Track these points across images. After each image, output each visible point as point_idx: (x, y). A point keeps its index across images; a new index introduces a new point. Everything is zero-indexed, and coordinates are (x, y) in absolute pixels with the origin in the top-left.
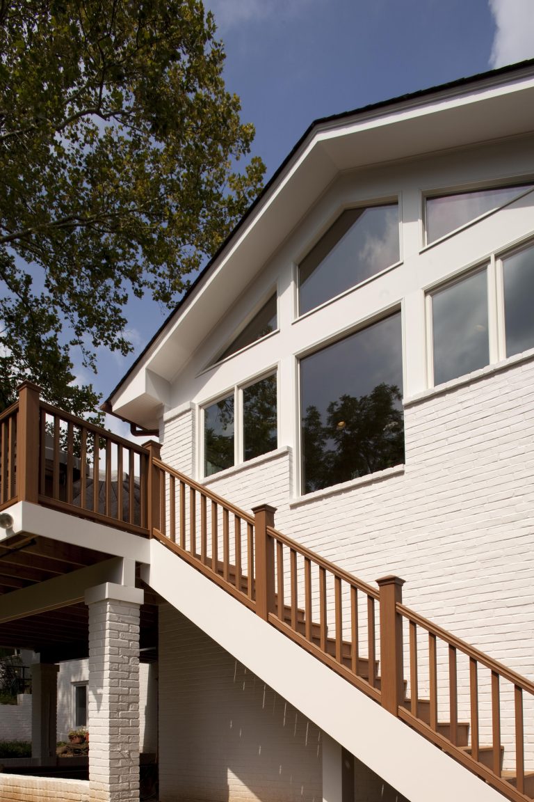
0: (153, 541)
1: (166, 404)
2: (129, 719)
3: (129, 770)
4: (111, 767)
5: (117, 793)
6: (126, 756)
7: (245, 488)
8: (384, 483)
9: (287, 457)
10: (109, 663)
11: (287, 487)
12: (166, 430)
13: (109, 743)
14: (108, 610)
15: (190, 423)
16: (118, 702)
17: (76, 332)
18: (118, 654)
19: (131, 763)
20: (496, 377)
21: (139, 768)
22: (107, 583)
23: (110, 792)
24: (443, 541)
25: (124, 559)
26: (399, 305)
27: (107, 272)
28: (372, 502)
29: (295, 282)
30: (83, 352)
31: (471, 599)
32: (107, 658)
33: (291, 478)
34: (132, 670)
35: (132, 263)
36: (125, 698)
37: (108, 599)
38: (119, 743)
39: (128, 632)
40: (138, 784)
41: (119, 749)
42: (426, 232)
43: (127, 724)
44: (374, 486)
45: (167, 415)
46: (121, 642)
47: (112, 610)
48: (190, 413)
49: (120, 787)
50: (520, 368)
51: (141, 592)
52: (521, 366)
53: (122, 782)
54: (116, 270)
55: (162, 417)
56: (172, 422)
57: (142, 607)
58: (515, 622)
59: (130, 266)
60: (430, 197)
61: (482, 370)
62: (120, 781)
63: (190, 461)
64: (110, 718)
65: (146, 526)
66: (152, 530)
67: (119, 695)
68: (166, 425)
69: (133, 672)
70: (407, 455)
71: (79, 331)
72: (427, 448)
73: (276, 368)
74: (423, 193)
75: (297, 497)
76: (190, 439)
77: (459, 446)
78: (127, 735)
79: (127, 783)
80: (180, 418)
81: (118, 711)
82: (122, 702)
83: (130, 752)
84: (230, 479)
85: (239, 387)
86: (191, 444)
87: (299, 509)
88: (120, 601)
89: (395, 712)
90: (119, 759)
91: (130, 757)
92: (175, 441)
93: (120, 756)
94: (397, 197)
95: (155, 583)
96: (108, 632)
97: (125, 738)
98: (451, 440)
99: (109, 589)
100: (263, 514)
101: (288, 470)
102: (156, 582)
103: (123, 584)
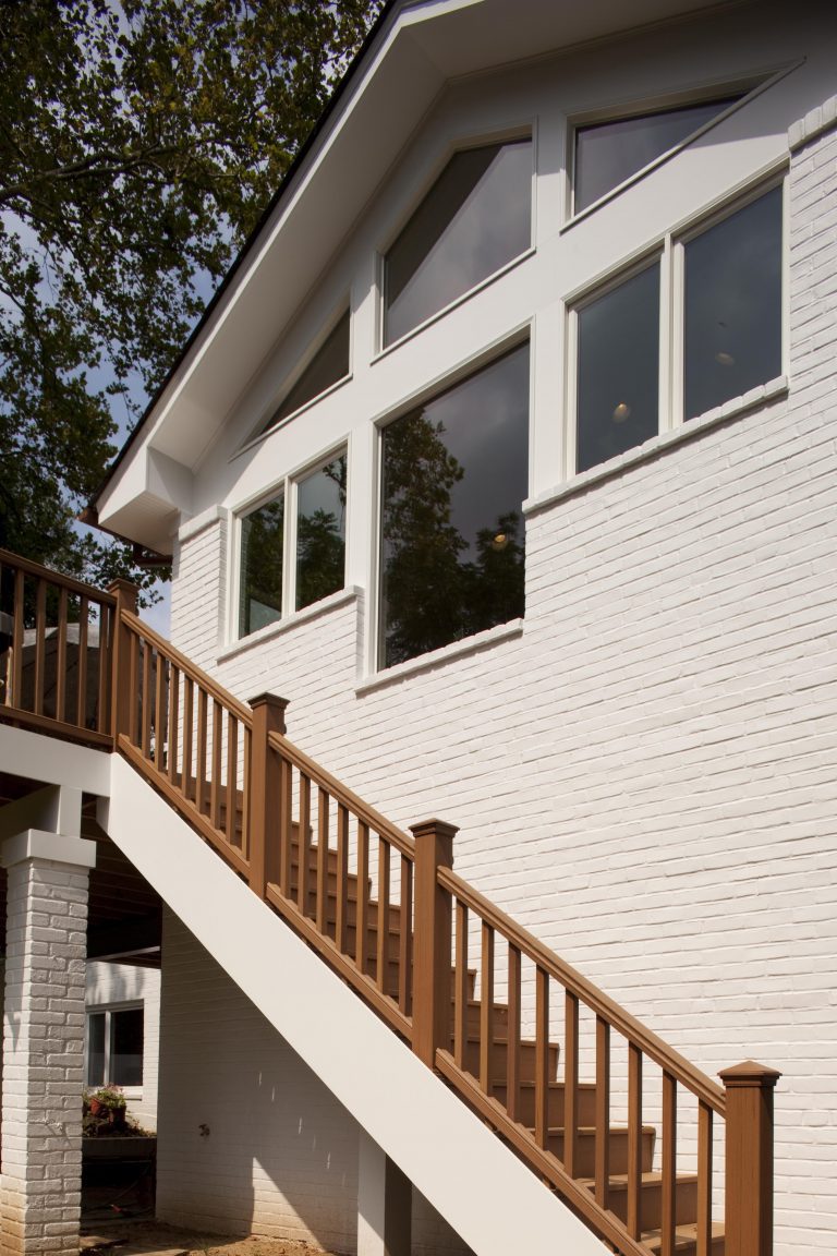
0: (116, 757)
1: (183, 510)
2: (65, 1067)
3: (63, 1156)
4: (30, 1151)
5: (39, 1197)
6: (58, 1132)
7: (292, 660)
8: (493, 652)
9: (353, 606)
10: (30, 969)
11: (352, 660)
12: (182, 558)
13: (28, 1108)
14: (31, 877)
15: (218, 543)
16: (45, 1038)
17: (116, 370)
18: (48, 954)
19: (67, 1144)
20: (662, 460)
21: (81, 1153)
22: (30, 831)
23: (27, 1194)
24: (578, 755)
25: (62, 788)
26: (527, 330)
27: (172, 257)
28: (473, 686)
29: (379, 286)
30: (128, 406)
31: (615, 861)
32: (28, 960)
33: (359, 643)
34: (73, 982)
35: (212, 240)
36: (60, 1031)
37: (31, 858)
38: (45, 1109)
39: (67, 915)
40: (78, 1183)
41: (44, 1120)
42: (573, 193)
43: (61, 1076)
44: (478, 657)
45: (184, 530)
46: (52, 932)
47: (38, 878)
48: (218, 525)
49: (45, 1185)
50: (697, 444)
51: (91, 845)
52: (698, 440)
53: (49, 1178)
54: (184, 254)
55: (177, 534)
56: (192, 542)
57: (93, 874)
58: (676, 902)
59: (209, 246)
60: (579, 128)
61: (639, 448)
62: (46, 1176)
63: (216, 612)
64: (30, 1065)
65: (108, 731)
66: (117, 737)
67: (48, 1025)
68: (184, 548)
69: (74, 986)
70: (528, 602)
71: (121, 368)
72: (558, 589)
73: (344, 446)
74: (569, 120)
75: (370, 674)
76: (217, 573)
77: (604, 585)
78: (61, 1095)
79: (59, 1181)
80: (204, 534)
81: (45, 1052)
82: (52, 1037)
83: (64, 1125)
84: (272, 644)
85: (292, 479)
86: (218, 581)
87: (369, 698)
88: (53, 862)
89: (431, 1061)
90: (45, 1137)
91: (64, 1135)
92: (195, 576)
93: (46, 1132)
94: (529, 128)
95: (116, 830)
96: (30, 914)
97: (57, 1101)
98: (594, 574)
99: (34, 842)
100: (264, 709)
101: (355, 627)
102: (118, 829)
103: (58, 832)
